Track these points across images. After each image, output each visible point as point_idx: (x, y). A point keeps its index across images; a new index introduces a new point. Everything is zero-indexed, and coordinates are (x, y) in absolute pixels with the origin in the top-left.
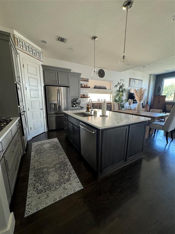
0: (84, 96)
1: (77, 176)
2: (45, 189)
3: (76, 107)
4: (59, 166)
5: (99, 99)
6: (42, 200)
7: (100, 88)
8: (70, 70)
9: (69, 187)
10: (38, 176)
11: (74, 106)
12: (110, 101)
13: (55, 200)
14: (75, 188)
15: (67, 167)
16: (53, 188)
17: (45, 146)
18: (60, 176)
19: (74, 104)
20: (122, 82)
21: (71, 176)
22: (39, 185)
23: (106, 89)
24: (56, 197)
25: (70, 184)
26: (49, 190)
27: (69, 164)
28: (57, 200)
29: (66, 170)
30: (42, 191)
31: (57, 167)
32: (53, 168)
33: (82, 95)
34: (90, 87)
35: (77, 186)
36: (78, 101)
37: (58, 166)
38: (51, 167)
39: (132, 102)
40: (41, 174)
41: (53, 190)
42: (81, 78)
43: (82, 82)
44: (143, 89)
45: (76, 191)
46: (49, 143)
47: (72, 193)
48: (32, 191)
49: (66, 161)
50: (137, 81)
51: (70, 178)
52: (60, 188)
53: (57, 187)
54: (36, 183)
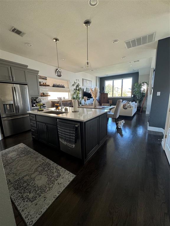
0: (44, 95)
1: (65, 170)
2: (38, 194)
3: (37, 106)
4: (42, 168)
6: (41, 204)
7: (58, 86)
8: (27, 66)
9: (63, 181)
10: (20, 187)
11: (34, 105)
12: (68, 98)
13: (55, 197)
14: (69, 179)
15: (51, 166)
16: (47, 189)
17: (10, 155)
18: (48, 176)
19: (34, 103)
20: (78, 82)
21: (60, 172)
22: (28, 194)
23: (64, 87)
24: (54, 194)
25: (63, 178)
26: (43, 192)
27: (52, 163)
28: (57, 196)
29: (51, 169)
30: (36, 197)
31: (40, 170)
32: (36, 173)
33: (41, 93)
34: (49, 86)
35: (70, 177)
36: (37, 100)
37: (40, 168)
38: (33, 173)
39: (87, 98)
40: (24, 184)
41: (48, 191)
42: (39, 76)
43: (40, 80)
44: (96, 89)
45: (71, 180)
46: (14, 151)
47: (68, 184)
48: (23, 203)
49: (46, 162)
50: (88, 81)
51: (60, 174)
52: (54, 186)
53: (51, 186)
54: (22, 194)
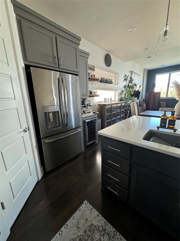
5: (106, 98)
